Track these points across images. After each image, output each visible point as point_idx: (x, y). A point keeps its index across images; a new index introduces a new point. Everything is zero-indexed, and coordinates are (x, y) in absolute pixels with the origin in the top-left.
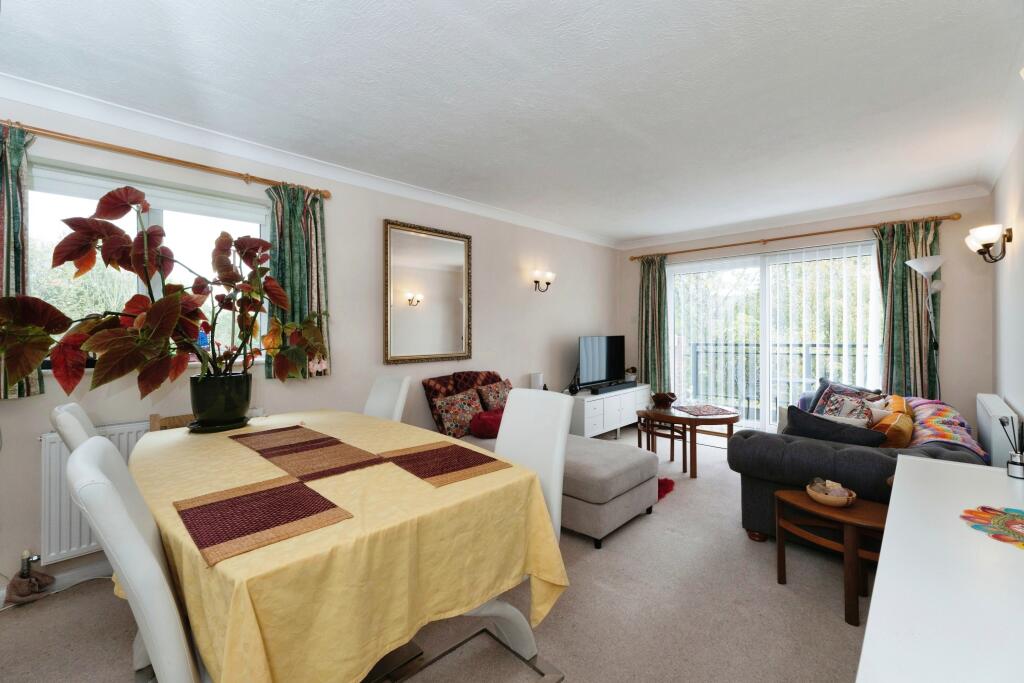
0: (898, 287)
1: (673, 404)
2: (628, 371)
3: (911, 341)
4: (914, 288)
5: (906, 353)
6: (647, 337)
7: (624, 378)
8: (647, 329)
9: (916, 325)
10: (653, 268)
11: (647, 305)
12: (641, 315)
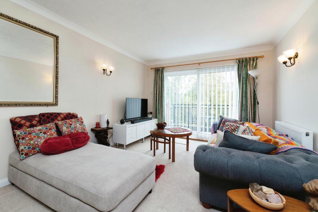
0: (244, 81)
1: (165, 128)
2: (149, 113)
3: (248, 102)
4: (249, 82)
5: (247, 106)
6: (156, 100)
7: (147, 116)
8: (156, 97)
9: (250, 96)
10: (159, 72)
11: (157, 87)
12: (154, 91)
